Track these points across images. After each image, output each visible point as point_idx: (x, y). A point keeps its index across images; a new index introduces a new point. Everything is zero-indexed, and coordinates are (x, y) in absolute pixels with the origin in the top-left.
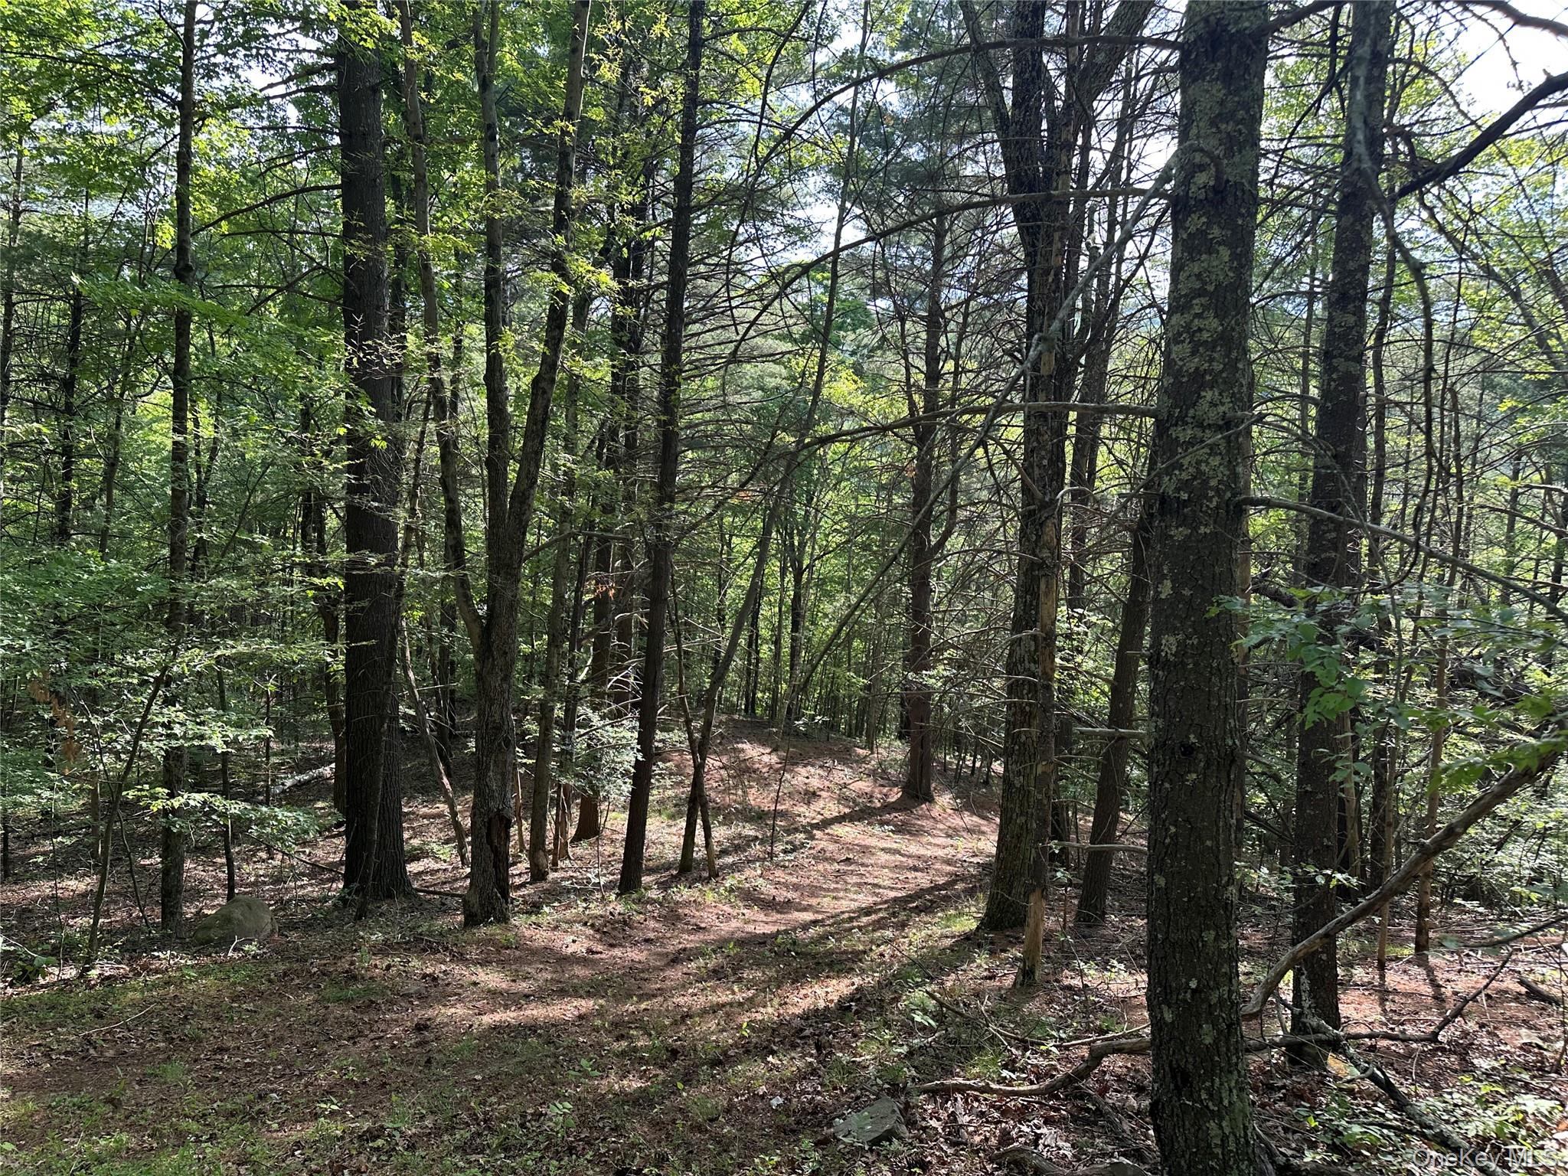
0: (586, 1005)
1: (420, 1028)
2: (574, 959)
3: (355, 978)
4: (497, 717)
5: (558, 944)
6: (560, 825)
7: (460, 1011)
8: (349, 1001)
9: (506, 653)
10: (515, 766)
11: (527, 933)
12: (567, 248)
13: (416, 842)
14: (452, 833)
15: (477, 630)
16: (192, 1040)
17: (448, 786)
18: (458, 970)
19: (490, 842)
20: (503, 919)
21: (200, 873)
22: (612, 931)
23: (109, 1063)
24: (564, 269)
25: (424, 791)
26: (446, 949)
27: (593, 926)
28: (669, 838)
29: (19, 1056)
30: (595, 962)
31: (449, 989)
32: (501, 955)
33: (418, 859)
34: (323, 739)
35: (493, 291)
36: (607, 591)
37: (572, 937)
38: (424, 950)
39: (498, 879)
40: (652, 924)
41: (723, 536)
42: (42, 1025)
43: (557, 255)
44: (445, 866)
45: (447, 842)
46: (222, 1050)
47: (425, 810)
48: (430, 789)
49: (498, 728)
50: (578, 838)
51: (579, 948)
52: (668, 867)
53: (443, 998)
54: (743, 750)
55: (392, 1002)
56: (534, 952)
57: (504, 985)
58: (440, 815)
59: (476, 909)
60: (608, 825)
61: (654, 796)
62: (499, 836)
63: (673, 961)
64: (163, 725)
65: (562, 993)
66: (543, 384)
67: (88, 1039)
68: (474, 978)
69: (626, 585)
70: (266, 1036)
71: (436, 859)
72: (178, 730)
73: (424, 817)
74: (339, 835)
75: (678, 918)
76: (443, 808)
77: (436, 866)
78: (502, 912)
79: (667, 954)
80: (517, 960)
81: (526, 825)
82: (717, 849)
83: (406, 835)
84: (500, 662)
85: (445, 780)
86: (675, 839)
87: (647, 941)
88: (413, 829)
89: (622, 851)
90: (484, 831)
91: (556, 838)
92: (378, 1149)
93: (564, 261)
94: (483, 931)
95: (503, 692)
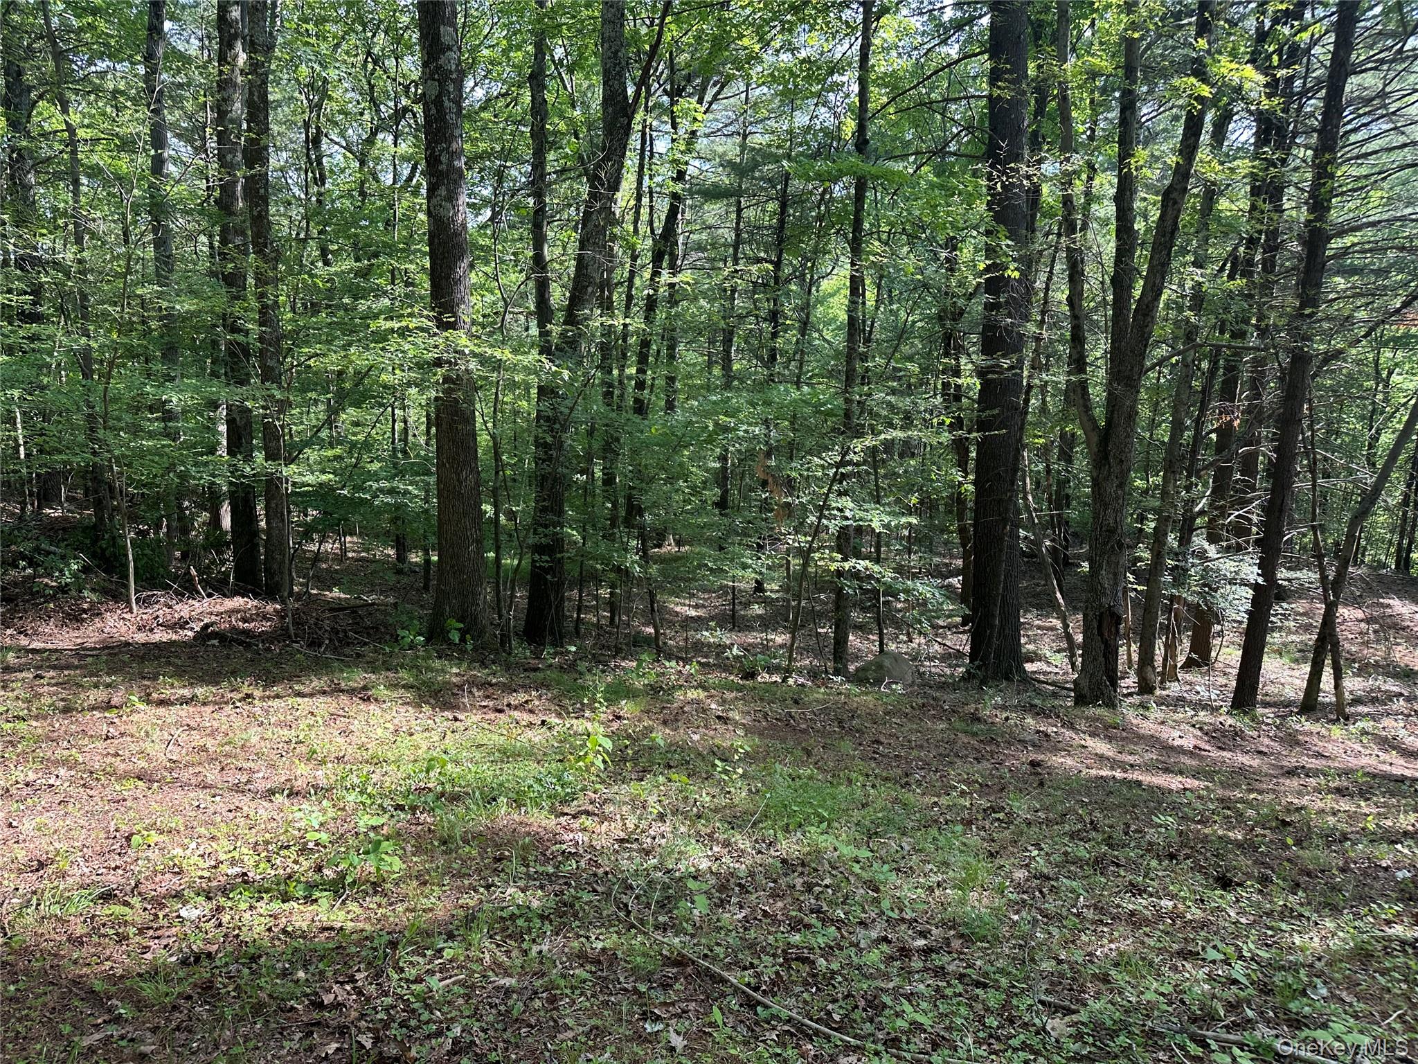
0: (1191, 783)
1: (1034, 764)
2: (1181, 750)
3: (979, 720)
4: (1111, 521)
5: (1164, 736)
6: (1170, 648)
7: (1069, 762)
8: (974, 735)
9: (1122, 461)
10: (1125, 590)
11: (1135, 721)
12: (1208, 52)
13: (1031, 647)
14: (1064, 645)
15: (1095, 439)
16: (858, 731)
17: (1061, 601)
18: (1068, 733)
19: (1101, 634)
20: (1111, 704)
21: (857, 643)
22: (1223, 738)
23: (804, 731)
24: (1204, 73)
25: (1039, 607)
26: (1058, 717)
27: (1201, 729)
28: (1290, 680)
29: (749, 713)
30: (1201, 758)
31: (1060, 745)
32: (1107, 731)
33: (1032, 661)
34: (952, 557)
35: (1128, 113)
36: (1232, 421)
37: (1179, 733)
38: (1038, 714)
39: (1107, 669)
40: (1267, 741)
41: (1378, 372)
42: (762, 700)
43: (1198, 60)
44: (1057, 670)
45: (1059, 651)
46: (878, 742)
47: (1040, 623)
48: (1046, 605)
49: (1112, 532)
50: (1189, 665)
51: (1188, 743)
52: (1288, 704)
53: (1056, 750)
54: (1389, 606)
55: (1009, 744)
56: (1141, 737)
57: (1110, 754)
58: (1053, 629)
59: (1086, 691)
60: (1220, 658)
61: (1274, 639)
62: (1110, 631)
63: (1288, 773)
64: (838, 509)
65: (1167, 770)
66: (1174, 195)
67: (789, 713)
68: (1083, 742)
69: (1255, 415)
70: (909, 741)
71: (1048, 663)
72: (848, 513)
73: (1039, 628)
74: (964, 632)
75: (1298, 743)
76: (1058, 624)
77: (1049, 669)
78: (1110, 699)
79: (1282, 767)
80: (1123, 739)
81: (1134, 647)
82: (1348, 696)
83: (1023, 641)
84: (1116, 469)
85: (1059, 595)
86: (1298, 682)
87: (1260, 752)
88: (1028, 636)
89: (1234, 684)
90: (1095, 624)
91: (1165, 660)
92: (998, 819)
93: (1205, 66)
94: (1092, 711)
95: (1117, 498)
